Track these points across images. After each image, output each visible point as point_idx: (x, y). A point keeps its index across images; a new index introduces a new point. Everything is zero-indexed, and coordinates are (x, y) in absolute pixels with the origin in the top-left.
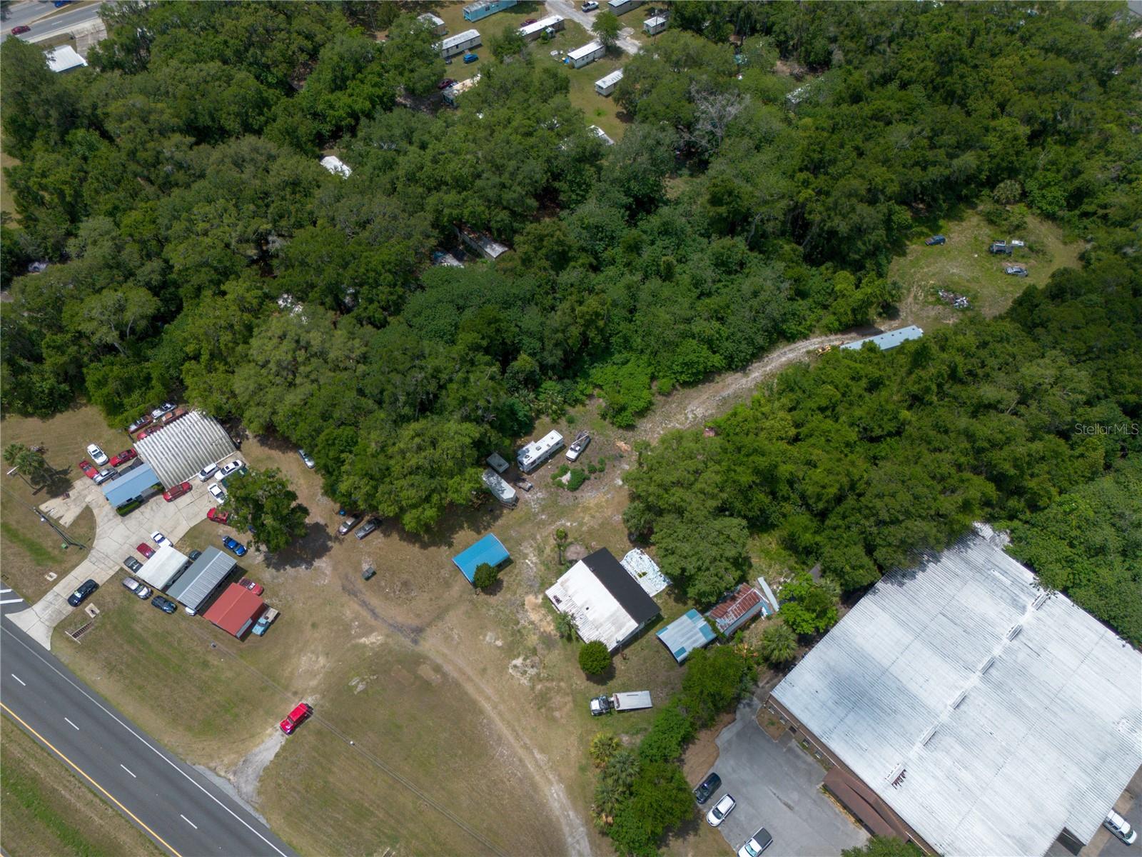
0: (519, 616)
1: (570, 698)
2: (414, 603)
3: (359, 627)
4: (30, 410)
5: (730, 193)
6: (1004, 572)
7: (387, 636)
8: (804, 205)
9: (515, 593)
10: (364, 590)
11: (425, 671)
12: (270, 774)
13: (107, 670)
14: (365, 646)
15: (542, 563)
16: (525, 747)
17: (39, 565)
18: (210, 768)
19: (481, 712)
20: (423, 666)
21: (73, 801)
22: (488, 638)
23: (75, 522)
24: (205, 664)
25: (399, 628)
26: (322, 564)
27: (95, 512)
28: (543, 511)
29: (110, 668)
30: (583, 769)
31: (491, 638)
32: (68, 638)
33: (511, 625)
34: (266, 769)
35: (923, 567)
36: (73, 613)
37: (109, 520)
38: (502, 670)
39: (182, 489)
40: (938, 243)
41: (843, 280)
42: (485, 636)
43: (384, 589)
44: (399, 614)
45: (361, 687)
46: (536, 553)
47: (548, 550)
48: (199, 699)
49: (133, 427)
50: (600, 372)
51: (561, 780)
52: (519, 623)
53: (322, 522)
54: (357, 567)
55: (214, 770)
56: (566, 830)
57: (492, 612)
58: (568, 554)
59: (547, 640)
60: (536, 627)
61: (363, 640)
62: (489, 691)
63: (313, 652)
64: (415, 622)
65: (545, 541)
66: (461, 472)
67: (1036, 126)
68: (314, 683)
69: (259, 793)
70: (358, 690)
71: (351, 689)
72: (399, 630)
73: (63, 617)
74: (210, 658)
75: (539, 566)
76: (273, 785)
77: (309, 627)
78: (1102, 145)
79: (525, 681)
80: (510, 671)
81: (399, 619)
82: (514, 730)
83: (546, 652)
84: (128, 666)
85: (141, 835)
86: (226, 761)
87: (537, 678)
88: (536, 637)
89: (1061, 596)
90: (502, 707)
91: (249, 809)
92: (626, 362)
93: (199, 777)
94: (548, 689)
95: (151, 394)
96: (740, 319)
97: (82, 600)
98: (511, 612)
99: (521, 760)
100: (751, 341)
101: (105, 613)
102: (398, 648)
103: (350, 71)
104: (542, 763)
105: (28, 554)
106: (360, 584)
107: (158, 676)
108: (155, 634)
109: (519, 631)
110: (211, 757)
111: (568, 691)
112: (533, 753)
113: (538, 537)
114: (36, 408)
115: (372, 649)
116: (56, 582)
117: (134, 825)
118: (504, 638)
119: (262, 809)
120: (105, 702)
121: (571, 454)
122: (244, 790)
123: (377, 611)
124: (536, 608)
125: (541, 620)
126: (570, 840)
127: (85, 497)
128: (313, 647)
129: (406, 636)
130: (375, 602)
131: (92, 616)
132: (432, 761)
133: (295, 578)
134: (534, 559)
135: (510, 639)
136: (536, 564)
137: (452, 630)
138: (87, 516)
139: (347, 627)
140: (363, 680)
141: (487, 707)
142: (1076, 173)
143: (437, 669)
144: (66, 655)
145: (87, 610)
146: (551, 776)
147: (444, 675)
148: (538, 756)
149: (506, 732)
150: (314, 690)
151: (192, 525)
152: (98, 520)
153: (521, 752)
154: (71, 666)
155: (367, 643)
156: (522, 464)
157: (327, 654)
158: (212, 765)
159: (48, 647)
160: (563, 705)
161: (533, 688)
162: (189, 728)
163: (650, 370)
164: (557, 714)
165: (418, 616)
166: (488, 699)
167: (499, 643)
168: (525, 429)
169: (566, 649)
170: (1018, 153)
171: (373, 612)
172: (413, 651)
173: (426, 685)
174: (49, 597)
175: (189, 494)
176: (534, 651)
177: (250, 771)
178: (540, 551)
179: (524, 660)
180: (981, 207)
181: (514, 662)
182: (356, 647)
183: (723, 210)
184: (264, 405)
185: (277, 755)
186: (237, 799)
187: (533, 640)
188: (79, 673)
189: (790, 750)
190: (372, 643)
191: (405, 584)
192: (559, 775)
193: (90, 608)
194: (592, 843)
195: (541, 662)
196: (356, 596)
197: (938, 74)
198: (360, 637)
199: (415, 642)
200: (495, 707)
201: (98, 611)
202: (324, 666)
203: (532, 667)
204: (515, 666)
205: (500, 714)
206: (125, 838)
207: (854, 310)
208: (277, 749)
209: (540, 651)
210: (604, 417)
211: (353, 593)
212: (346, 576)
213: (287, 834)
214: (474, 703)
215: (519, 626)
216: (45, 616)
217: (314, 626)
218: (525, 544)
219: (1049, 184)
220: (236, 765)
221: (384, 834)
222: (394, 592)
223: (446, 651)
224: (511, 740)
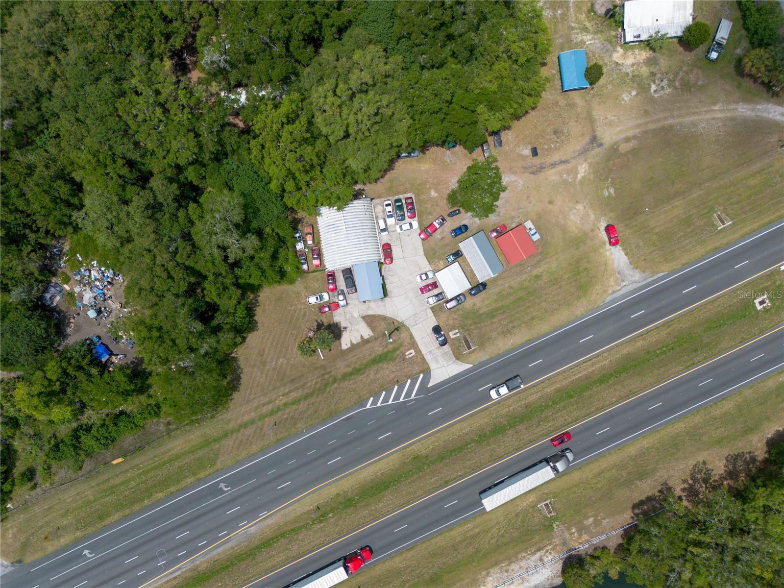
0: (624, 70)
1: (696, 69)
2: (572, 133)
3: (568, 175)
7: (585, 160)
9: (606, 64)
10: (543, 161)
11: (624, 148)
12: (635, 263)
13: (509, 335)
14: (584, 178)
15: (595, 33)
16: (707, 112)
17: (395, 360)
18: (612, 294)
20: (620, 149)
21: (585, 373)
22: (626, 99)
23: (373, 329)
24: (538, 277)
25: (584, 152)
26: (506, 179)
27: (370, 313)
28: (554, 9)
29: (507, 332)
30: (739, 87)
31: (627, 97)
32: (470, 353)
33: (626, 79)
34: (631, 263)
36: (451, 346)
37: (384, 306)
38: (652, 100)
39: (385, 250)
42: (623, 99)
43: (550, 147)
44: (575, 145)
45: (612, 191)
46: (585, 33)
47: (588, 24)
48: (560, 287)
49: (305, 266)
51: (737, 102)
52: (628, 73)
54: (524, 158)
55: (614, 292)
56: (765, 115)
57: (610, 87)
58: (599, 12)
59: (649, 62)
60: (638, 64)
61: (579, 177)
62: (661, 115)
63: (571, 210)
64: (587, 139)
65: (579, 22)
68: (592, 217)
69: (644, 272)
70: (613, 193)
71: (609, 197)
72: (586, 151)
73: (451, 352)
74: (535, 273)
75: (596, 37)
76: (643, 263)
77: (550, 207)
79: (668, 91)
80: (656, 96)
81: (578, 147)
82: (693, 113)
83: (658, 67)
84: (511, 322)
85: (630, 342)
86: (613, 284)
87: (671, 83)
88: (644, 68)
90: (675, 113)
91: (649, 280)
93: (614, 301)
94: (682, 79)
97: (444, 338)
98: (617, 74)
99: (713, 119)
101: (462, 327)
102: (598, 158)
104: (722, 108)
105: (381, 365)
106: (537, 161)
107: (529, 307)
108: (496, 301)
109: (633, 76)
110: (605, 291)
111: (690, 67)
112: (713, 110)
113: (573, 25)
115: (589, 174)
116: (418, 352)
117: (622, 344)
118: (633, 88)
119: (654, 273)
120: (530, 341)
122: (637, 279)
123: (563, 159)
124: (624, 56)
125: (635, 58)
126: (771, 116)
127: (353, 317)
128: (567, 209)
129: (593, 149)
130: (556, 157)
131: (458, 335)
132: (684, 169)
133: (507, 202)
134: (589, 37)
135: (635, 85)
136: (593, 39)
137: (606, 118)
138: (370, 320)
139: (565, 183)
140: (608, 188)
141: (670, 121)
143: (628, 140)
144: (482, 356)
145: (452, 337)
146: (732, 107)
147: (634, 137)
148: (716, 108)
149: (691, 119)
150: (598, 220)
151: (422, 253)
152: (379, 312)
153: (708, 116)
154: (492, 356)
155: (583, 175)
157: (577, 202)
158: (610, 291)
159: (469, 366)
160: (697, 76)
161: (676, 88)
162: (579, 298)
164: (700, 83)
165: (583, 135)
166: (665, 119)
167: (634, 93)
169: (664, 54)
171: (562, 162)
172: (606, 149)
173: (634, 151)
174: (428, 358)
175: (393, 248)
176: (653, 74)
177: (627, 272)
178: (585, 30)
179: (655, 83)
181: (652, 90)
182: (581, 183)
185: (626, 254)
186: (639, 285)
187: (645, 71)
188: (501, 352)
190: (585, 172)
191: (556, 132)
192: (734, 102)
193: (452, 334)
195: (662, 74)
196: (544, 168)
198: (576, 177)
199: (600, 145)
200: (673, 117)
201: (457, 331)
202: (585, 207)
203: (662, 81)
204: (655, 91)
205: (679, 116)
206: (625, 351)
208: (623, 253)
209: (655, 71)
211: (541, 169)
212: (525, 168)
213: (676, 265)
214: (663, 128)
215: (630, 74)
216: (443, 363)
217: (550, 202)
218: (573, 37)
220: (618, 279)
221: (706, 213)
222: (557, 142)
223: (618, 129)
224: (698, 117)
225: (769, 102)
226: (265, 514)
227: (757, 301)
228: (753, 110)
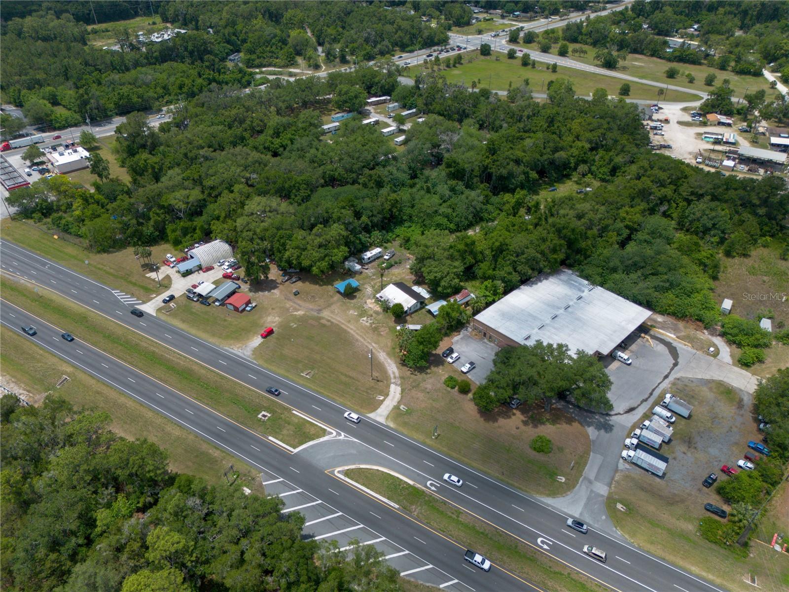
0: (364, 306)
1: (387, 328)
2: (317, 302)
3: (293, 309)
4: (140, 243)
5: (455, 162)
6: (576, 282)
7: (306, 312)
8: (487, 166)
9: (362, 299)
10: (294, 299)
11: (323, 321)
12: (256, 351)
13: (182, 322)
14: (296, 315)
15: (373, 288)
16: (368, 342)
17: (147, 293)
18: (230, 348)
19: (349, 332)
22: (350, 312)
23: (162, 279)
24: (225, 320)
26: (275, 291)
27: (171, 276)
28: (374, 275)
29: (184, 321)
30: (394, 349)
31: (352, 312)
32: (163, 313)
33: (361, 308)
34: (255, 348)
35: (541, 281)
36: (165, 305)
37: (178, 278)
38: (358, 321)
39: (209, 269)
40: (553, 190)
41: (507, 197)
43: (303, 298)
44: (311, 306)
47: (377, 286)
48: (223, 330)
49: (186, 250)
50: (399, 230)
51: (384, 352)
53: (274, 279)
54: (290, 291)
55: (233, 349)
56: (387, 365)
57: (352, 305)
58: (386, 283)
59: (376, 312)
60: (372, 309)
61: (295, 313)
62: (352, 327)
63: (273, 316)
64: (318, 308)
65: (375, 284)
66: (338, 248)
67: (593, 145)
68: (274, 325)
69: (253, 355)
70: (294, 327)
71: (291, 326)
72: (311, 310)
73: (160, 306)
74: (227, 318)
75: (373, 291)
76: (259, 352)
77: (270, 309)
78: (622, 151)
79: (367, 324)
80: (361, 321)
82: (363, 338)
83: (377, 316)
84: (191, 321)
85: (202, 366)
86: (237, 346)
87: (373, 323)
89: (599, 288)
90: (357, 331)
91: (249, 359)
92: (410, 227)
93: (226, 350)
94: (378, 326)
95: (195, 236)
96: (461, 209)
97: (169, 301)
98: (361, 305)
99: (366, 346)
100: (466, 218)
101: (178, 307)
102: (311, 315)
103: (282, 129)
104: (376, 347)
105: (142, 290)
106: (292, 297)
107: (204, 324)
108: (202, 312)
110: (231, 345)
111: (387, 326)
112: (372, 344)
113: (372, 283)
114: (143, 243)
115: (299, 315)
116: (155, 297)
118: (358, 312)
119: (255, 359)
120: (182, 329)
121: (386, 257)
122: (247, 354)
123: (301, 305)
124: (371, 301)
125: (374, 306)
126: (388, 368)
127: (166, 272)
129: (314, 312)
130: (299, 302)
131: (173, 307)
132: (328, 346)
133: (263, 295)
134: (370, 289)
135: (360, 312)
136: (371, 291)
137: (335, 310)
138: (168, 277)
139: (288, 310)
140: (296, 324)
141: (352, 332)
142: (611, 160)
143: (329, 321)
144: (163, 317)
145: (171, 305)
146: (381, 350)
147: (332, 322)
148: (374, 345)
149: (359, 338)
151: (216, 279)
152: (173, 278)
153: (366, 344)
154: (166, 321)
156: (364, 259)
157: (279, 317)
158: (232, 347)
159: (155, 315)
160: (384, 331)
161: (371, 326)
162: (220, 337)
163: (421, 229)
164: (382, 333)
165: (319, 306)
166: (352, 329)
167: (356, 313)
168: (366, 248)
169: (385, 315)
170: (585, 153)
171: (299, 305)
172: (318, 316)
173: (324, 326)
174: (153, 301)
175: (213, 270)
176: (372, 316)
177: (248, 349)
179: (367, 318)
180: (573, 179)
181: (363, 319)
182: (292, 315)
183: (452, 169)
184: (250, 231)
185: (260, 345)
186: (244, 356)
187: (371, 312)
188: (169, 322)
189: (485, 343)
191: (313, 297)
192: (383, 350)
193: (172, 304)
194: (398, 368)
195: (375, 319)
196: (291, 300)
197: (548, 127)
199: (318, 313)
200: (354, 331)
201: (175, 305)
202: (278, 320)
203: (371, 320)
205: (357, 333)
206: (195, 367)
207: (513, 208)
208: (259, 343)
209: (374, 316)
210: (401, 247)
211: (289, 299)
212: (286, 294)
213: (266, 365)
214: (345, 330)
215: (364, 309)
216: (153, 306)
217: (273, 309)
218: (366, 286)
219: (601, 166)
220: (242, 347)
221: (308, 367)
222: (308, 299)
223: (332, 316)
224: (362, 340)
225: (396, 363)
226: (33, 282)
227: (263, 413)
228: (385, 359)
